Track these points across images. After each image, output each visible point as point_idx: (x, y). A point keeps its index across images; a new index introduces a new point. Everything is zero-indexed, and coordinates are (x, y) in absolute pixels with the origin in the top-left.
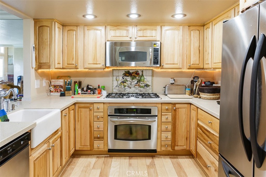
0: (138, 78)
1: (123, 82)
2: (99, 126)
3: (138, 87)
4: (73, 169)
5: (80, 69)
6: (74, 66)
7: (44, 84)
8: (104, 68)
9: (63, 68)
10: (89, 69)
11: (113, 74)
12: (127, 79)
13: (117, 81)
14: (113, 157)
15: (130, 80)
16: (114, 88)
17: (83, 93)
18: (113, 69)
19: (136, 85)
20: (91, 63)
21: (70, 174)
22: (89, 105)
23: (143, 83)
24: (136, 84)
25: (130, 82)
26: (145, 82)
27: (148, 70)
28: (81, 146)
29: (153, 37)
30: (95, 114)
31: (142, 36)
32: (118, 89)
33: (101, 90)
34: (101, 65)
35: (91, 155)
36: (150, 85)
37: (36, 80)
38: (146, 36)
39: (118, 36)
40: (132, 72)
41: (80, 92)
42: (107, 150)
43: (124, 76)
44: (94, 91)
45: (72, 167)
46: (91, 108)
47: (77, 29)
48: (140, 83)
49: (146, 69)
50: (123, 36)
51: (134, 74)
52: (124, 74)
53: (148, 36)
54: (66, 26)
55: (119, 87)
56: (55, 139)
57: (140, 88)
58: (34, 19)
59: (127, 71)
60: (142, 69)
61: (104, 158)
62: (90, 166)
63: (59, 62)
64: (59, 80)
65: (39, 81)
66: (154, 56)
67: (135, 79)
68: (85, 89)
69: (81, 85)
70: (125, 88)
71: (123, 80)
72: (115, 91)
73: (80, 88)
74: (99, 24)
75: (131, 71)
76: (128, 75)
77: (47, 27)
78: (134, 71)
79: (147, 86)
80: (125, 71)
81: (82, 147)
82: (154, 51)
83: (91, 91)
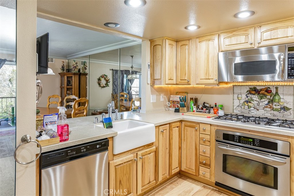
0: (270, 97)
1: (247, 102)
2: (204, 150)
3: (269, 110)
4: (173, 188)
5: (193, 85)
6: (186, 81)
7: (162, 99)
8: (218, 84)
9: (177, 84)
10: (206, 84)
11: (234, 91)
12: (253, 98)
13: (239, 100)
14: (222, 194)
15: (258, 100)
16: (235, 108)
17: (198, 111)
18: (233, 85)
19: (267, 107)
20: (203, 78)
21: (168, 192)
22: (194, 124)
23: (279, 104)
24: (266, 105)
25: (257, 102)
26: (282, 104)
27: (287, 85)
28: (186, 167)
29: (289, 38)
30: (201, 136)
31: (270, 38)
32: (240, 110)
33: (218, 110)
34: (214, 80)
35: (198, 181)
36: (290, 108)
37: (152, 94)
38: (277, 37)
39: (234, 44)
40: (260, 89)
41: (195, 109)
42: (215, 182)
43: (248, 94)
44: (210, 110)
45: (173, 186)
46: (196, 128)
47: (189, 42)
48: (272, 104)
49: (283, 84)
50: (240, 43)
51: (263, 92)
52: (248, 91)
53: (279, 37)
54: (179, 41)
55: (241, 107)
56: (146, 152)
57: (272, 111)
58: (149, 40)
59: (252, 87)
60: (276, 84)
61: (210, 190)
62: (190, 192)
63: (171, 78)
64: (177, 96)
65: (156, 97)
66: (288, 65)
67: (264, 98)
68: (200, 107)
69: (197, 102)
70: (249, 109)
71: (247, 99)
72: (237, 112)
73: (196, 105)
74: (211, 34)
75: (258, 88)
76: (253, 92)
77: (159, 46)
78: (264, 87)
79: (285, 109)
80: (250, 87)
81: (188, 169)
82: (289, 58)
83: (206, 109)
